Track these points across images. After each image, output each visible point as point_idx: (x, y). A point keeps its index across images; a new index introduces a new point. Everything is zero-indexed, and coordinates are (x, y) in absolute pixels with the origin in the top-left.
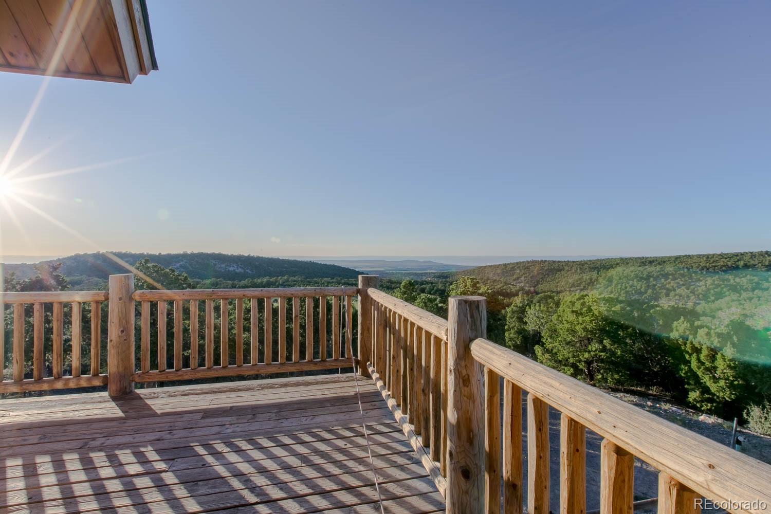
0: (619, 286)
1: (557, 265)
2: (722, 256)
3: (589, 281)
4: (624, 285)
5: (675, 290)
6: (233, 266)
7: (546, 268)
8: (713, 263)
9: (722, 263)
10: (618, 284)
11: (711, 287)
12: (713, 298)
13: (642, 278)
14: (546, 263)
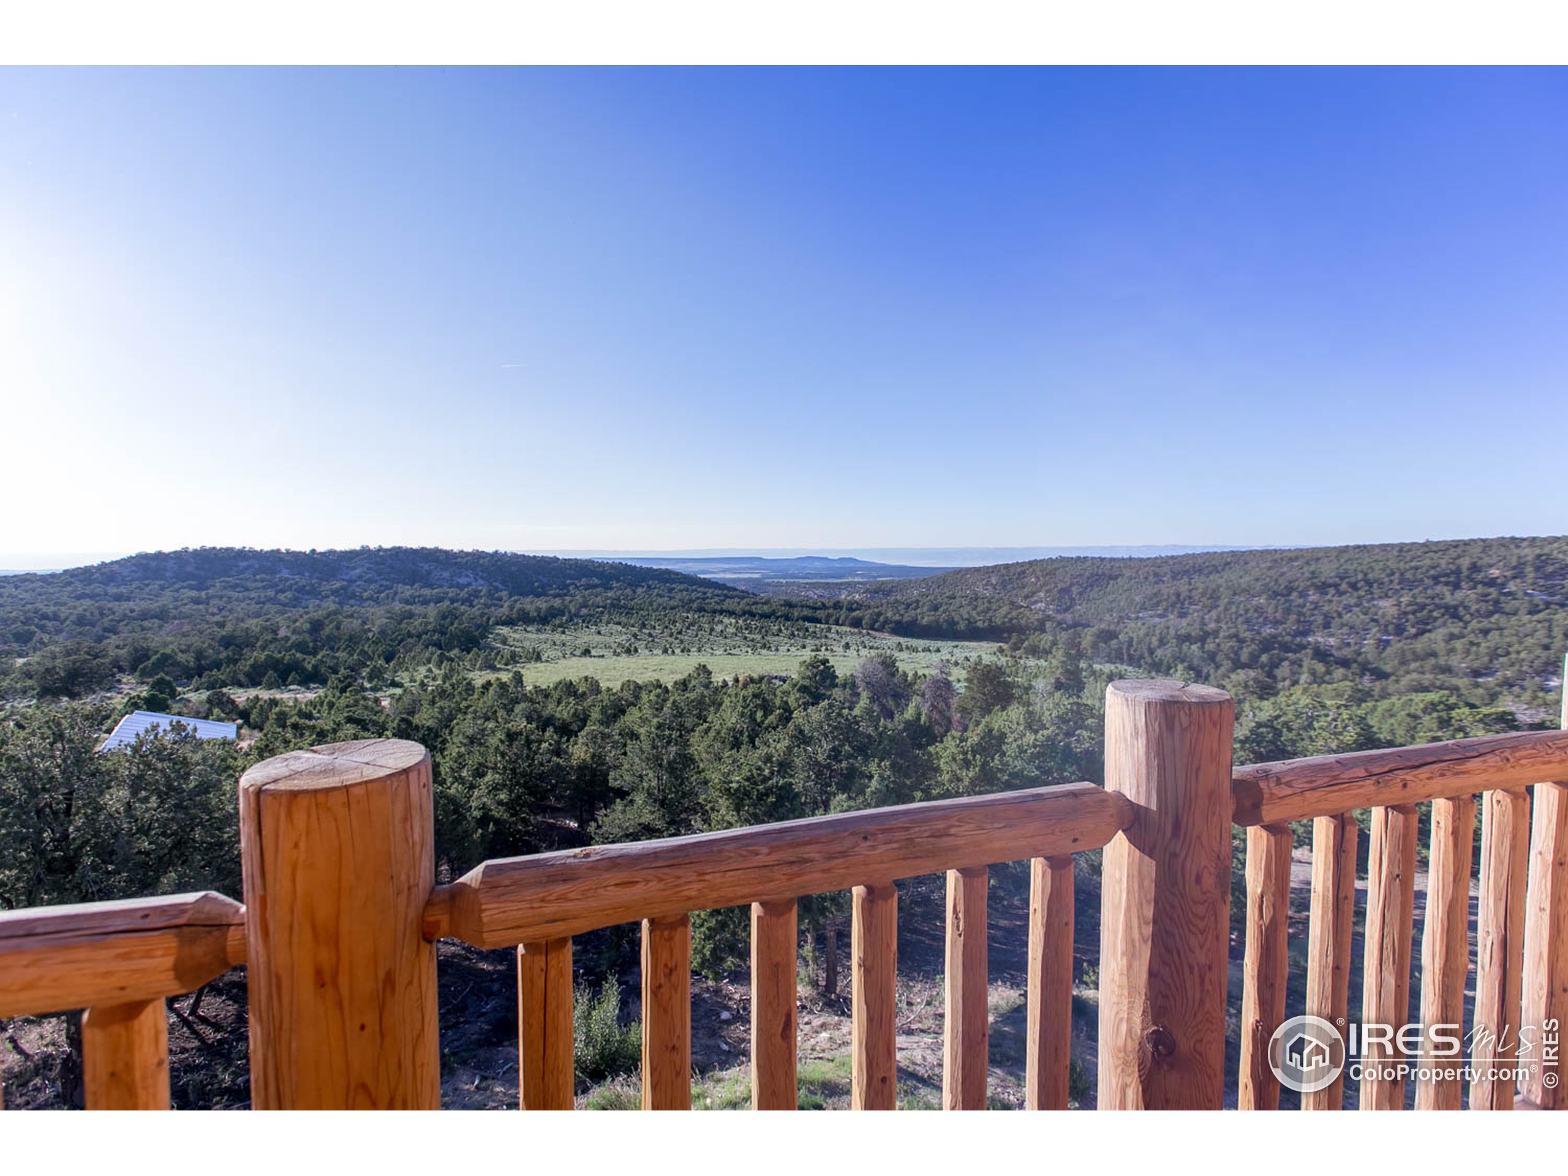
0: (1234, 609)
1: (1108, 566)
2: (1428, 547)
3: (1173, 598)
4: (1242, 606)
5: (1340, 616)
6: (467, 576)
7: (1087, 574)
8: (1411, 561)
9: (1428, 562)
10: (1230, 603)
11: (1409, 609)
12: (1413, 631)
13: (1276, 594)
14: (1088, 564)
